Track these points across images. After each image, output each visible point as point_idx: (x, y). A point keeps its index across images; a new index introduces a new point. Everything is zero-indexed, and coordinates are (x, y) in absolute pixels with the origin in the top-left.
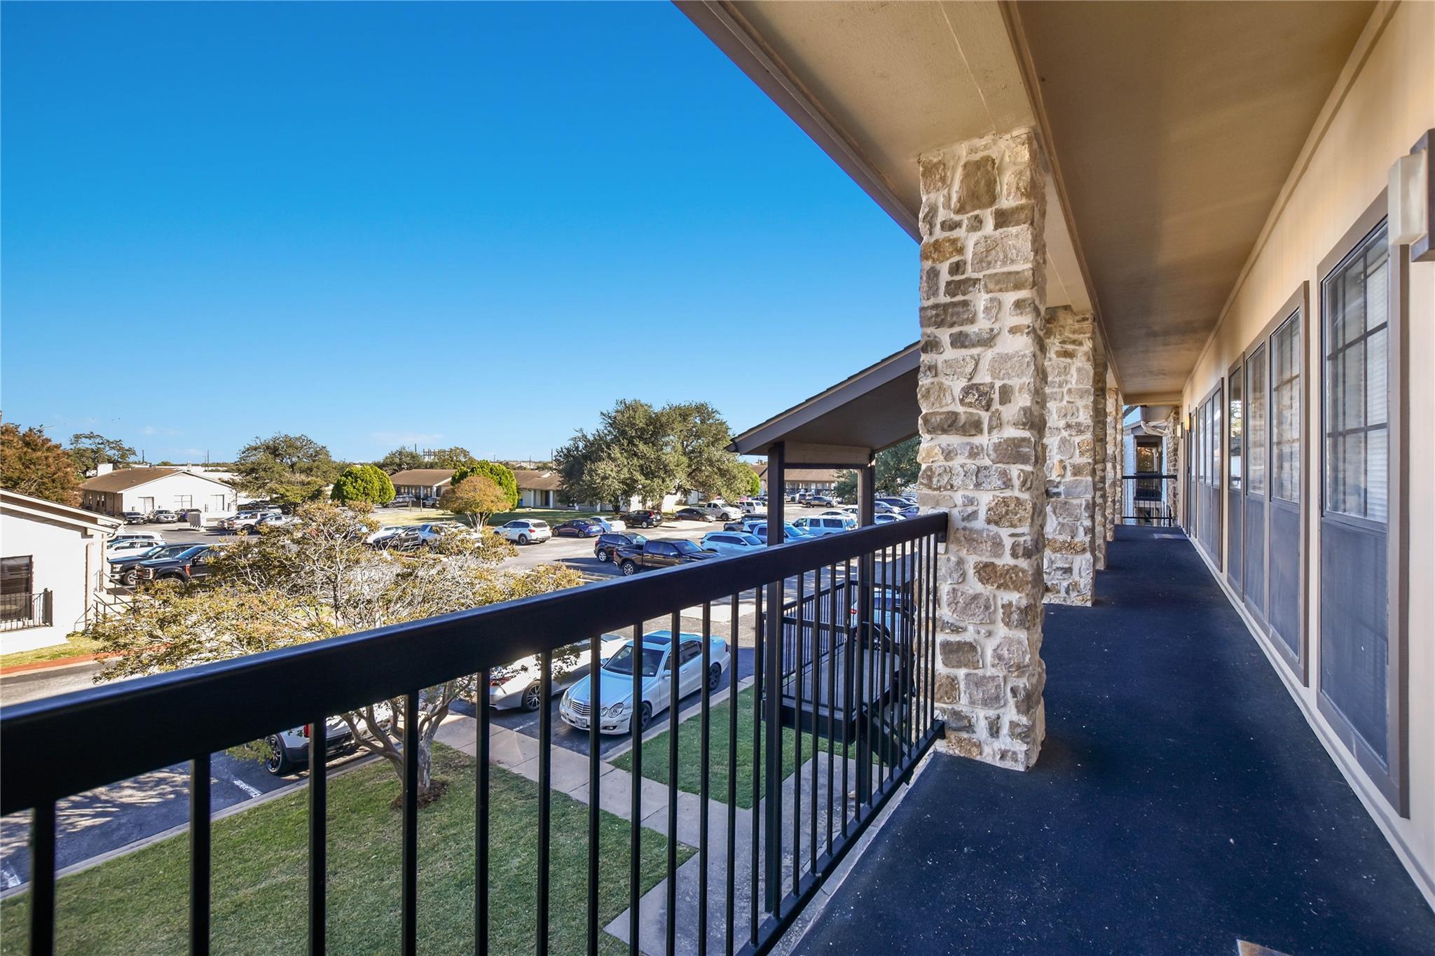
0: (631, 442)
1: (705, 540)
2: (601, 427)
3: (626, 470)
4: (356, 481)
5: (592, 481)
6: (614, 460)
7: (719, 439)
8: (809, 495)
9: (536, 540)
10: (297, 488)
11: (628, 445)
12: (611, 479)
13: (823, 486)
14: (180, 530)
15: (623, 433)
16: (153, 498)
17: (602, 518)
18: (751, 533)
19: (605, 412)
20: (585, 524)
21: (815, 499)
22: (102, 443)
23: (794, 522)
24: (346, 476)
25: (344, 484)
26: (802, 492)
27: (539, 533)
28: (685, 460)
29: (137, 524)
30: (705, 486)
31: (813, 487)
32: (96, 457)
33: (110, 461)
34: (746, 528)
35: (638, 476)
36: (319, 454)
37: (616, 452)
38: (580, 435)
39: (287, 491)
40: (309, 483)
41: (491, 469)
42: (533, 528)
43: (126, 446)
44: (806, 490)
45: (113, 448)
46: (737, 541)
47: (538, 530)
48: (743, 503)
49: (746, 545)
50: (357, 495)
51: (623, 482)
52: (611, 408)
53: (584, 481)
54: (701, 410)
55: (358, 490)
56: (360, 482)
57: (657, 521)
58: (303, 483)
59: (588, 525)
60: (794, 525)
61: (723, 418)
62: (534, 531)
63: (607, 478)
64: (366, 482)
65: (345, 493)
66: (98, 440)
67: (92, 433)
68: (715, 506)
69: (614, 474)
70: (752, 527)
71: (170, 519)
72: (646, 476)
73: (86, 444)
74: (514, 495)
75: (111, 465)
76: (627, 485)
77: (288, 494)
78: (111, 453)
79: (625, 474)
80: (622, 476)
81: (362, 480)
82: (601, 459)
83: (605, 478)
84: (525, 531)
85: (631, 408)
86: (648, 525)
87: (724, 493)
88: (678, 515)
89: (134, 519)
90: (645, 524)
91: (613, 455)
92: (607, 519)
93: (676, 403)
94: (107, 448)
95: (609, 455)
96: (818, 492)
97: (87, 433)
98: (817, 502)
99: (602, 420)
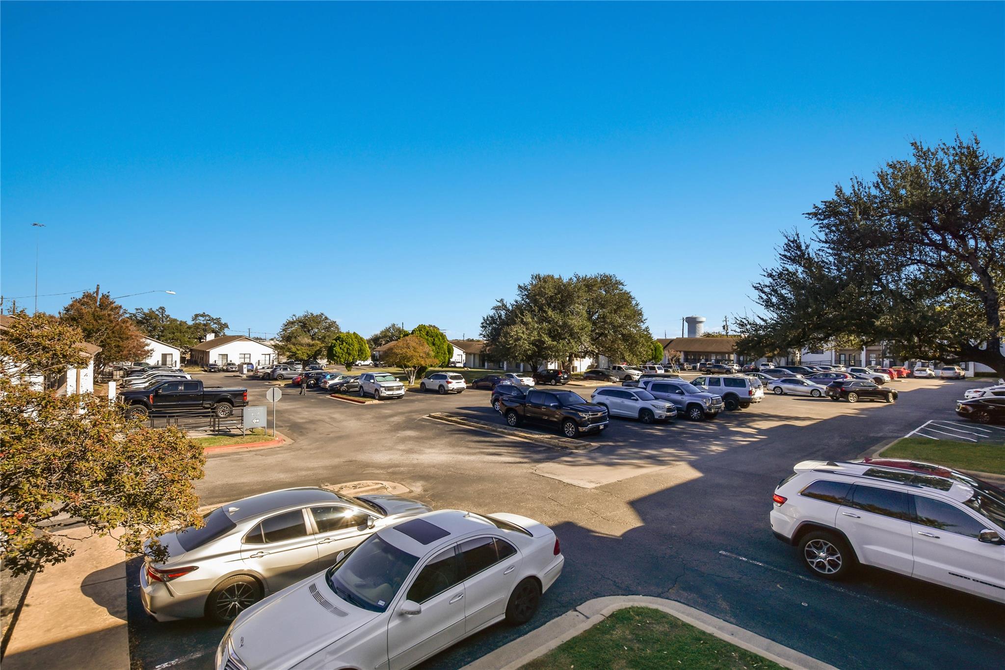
0: (541, 309)
1: (596, 394)
2: (519, 299)
3: (536, 333)
4: (342, 344)
5: (507, 342)
6: (526, 324)
7: (622, 307)
8: (709, 364)
9: (452, 390)
10: (305, 349)
11: (539, 312)
12: (522, 341)
13: (722, 357)
14: (234, 376)
15: (535, 302)
16: (227, 355)
17: (514, 374)
18: (645, 389)
19: (522, 285)
20: (498, 379)
21: (715, 367)
22: (209, 320)
23: (692, 380)
24: (336, 340)
25: (335, 346)
26: (703, 361)
27: (454, 385)
28: (590, 326)
29: (215, 372)
30: (611, 353)
31: (713, 358)
32: (206, 329)
33: (213, 331)
34: (641, 384)
35: (546, 338)
36: (331, 326)
37: (528, 318)
38: (500, 304)
39: (298, 350)
40: (313, 345)
41: (427, 332)
42: (450, 380)
43: (223, 322)
44: (707, 360)
45: (215, 323)
46: (628, 396)
47: (454, 381)
48: (646, 368)
49: (637, 400)
50: (343, 354)
51: (533, 343)
52: (527, 281)
53: (500, 342)
54: (607, 282)
55: (343, 350)
56: (345, 344)
57: (565, 379)
58: (309, 345)
59: (500, 380)
60: (692, 383)
61: (627, 289)
62: (450, 383)
63: (520, 340)
64: (349, 345)
65: (334, 352)
66: (207, 318)
67: (204, 313)
68: (620, 368)
69: (525, 336)
70: (646, 383)
71: (234, 369)
72: (553, 338)
73: (201, 320)
74: (445, 354)
75: (213, 335)
76: (537, 346)
77: (298, 352)
78: (214, 326)
79: (535, 336)
80: (533, 338)
81: (346, 343)
82: (514, 323)
83: (518, 339)
84: (443, 382)
85: (542, 281)
86: (556, 383)
87: (627, 358)
88: (586, 375)
89: (212, 368)
90: (553, 382)
91: (525, 320)
92: (518, 376)
93: (582, 274)
94: (212, 323)
95: (522, 321)
96: (717, 361)
97: (202, 313)
98: (717, 370)
99: (519, 292)
